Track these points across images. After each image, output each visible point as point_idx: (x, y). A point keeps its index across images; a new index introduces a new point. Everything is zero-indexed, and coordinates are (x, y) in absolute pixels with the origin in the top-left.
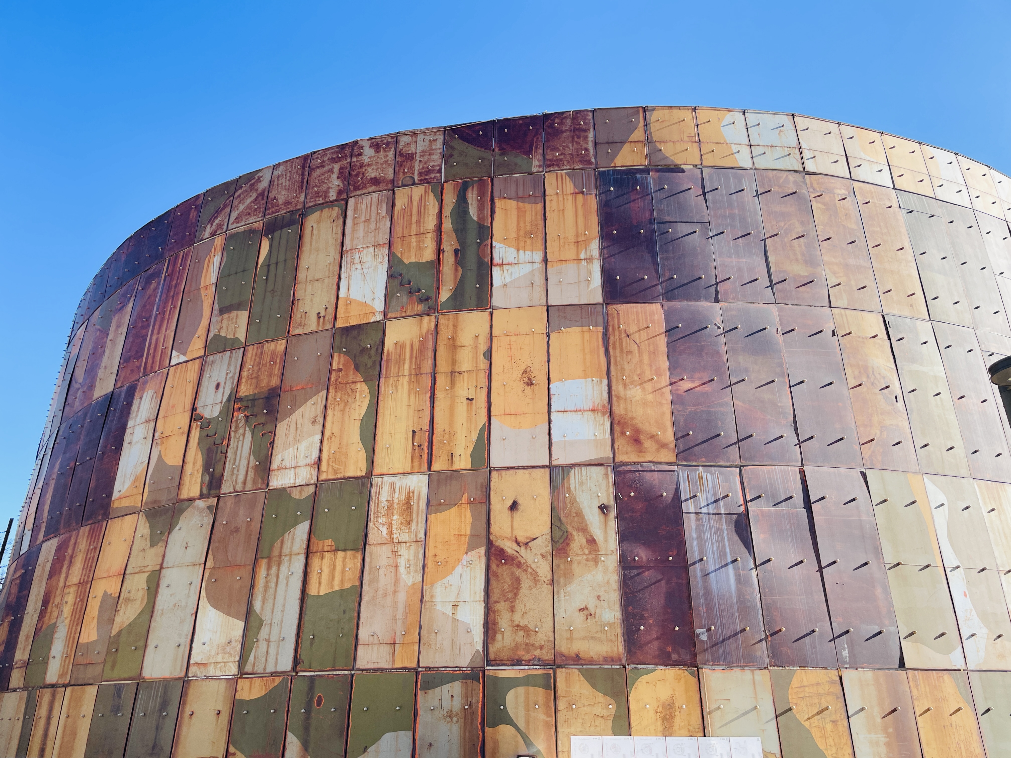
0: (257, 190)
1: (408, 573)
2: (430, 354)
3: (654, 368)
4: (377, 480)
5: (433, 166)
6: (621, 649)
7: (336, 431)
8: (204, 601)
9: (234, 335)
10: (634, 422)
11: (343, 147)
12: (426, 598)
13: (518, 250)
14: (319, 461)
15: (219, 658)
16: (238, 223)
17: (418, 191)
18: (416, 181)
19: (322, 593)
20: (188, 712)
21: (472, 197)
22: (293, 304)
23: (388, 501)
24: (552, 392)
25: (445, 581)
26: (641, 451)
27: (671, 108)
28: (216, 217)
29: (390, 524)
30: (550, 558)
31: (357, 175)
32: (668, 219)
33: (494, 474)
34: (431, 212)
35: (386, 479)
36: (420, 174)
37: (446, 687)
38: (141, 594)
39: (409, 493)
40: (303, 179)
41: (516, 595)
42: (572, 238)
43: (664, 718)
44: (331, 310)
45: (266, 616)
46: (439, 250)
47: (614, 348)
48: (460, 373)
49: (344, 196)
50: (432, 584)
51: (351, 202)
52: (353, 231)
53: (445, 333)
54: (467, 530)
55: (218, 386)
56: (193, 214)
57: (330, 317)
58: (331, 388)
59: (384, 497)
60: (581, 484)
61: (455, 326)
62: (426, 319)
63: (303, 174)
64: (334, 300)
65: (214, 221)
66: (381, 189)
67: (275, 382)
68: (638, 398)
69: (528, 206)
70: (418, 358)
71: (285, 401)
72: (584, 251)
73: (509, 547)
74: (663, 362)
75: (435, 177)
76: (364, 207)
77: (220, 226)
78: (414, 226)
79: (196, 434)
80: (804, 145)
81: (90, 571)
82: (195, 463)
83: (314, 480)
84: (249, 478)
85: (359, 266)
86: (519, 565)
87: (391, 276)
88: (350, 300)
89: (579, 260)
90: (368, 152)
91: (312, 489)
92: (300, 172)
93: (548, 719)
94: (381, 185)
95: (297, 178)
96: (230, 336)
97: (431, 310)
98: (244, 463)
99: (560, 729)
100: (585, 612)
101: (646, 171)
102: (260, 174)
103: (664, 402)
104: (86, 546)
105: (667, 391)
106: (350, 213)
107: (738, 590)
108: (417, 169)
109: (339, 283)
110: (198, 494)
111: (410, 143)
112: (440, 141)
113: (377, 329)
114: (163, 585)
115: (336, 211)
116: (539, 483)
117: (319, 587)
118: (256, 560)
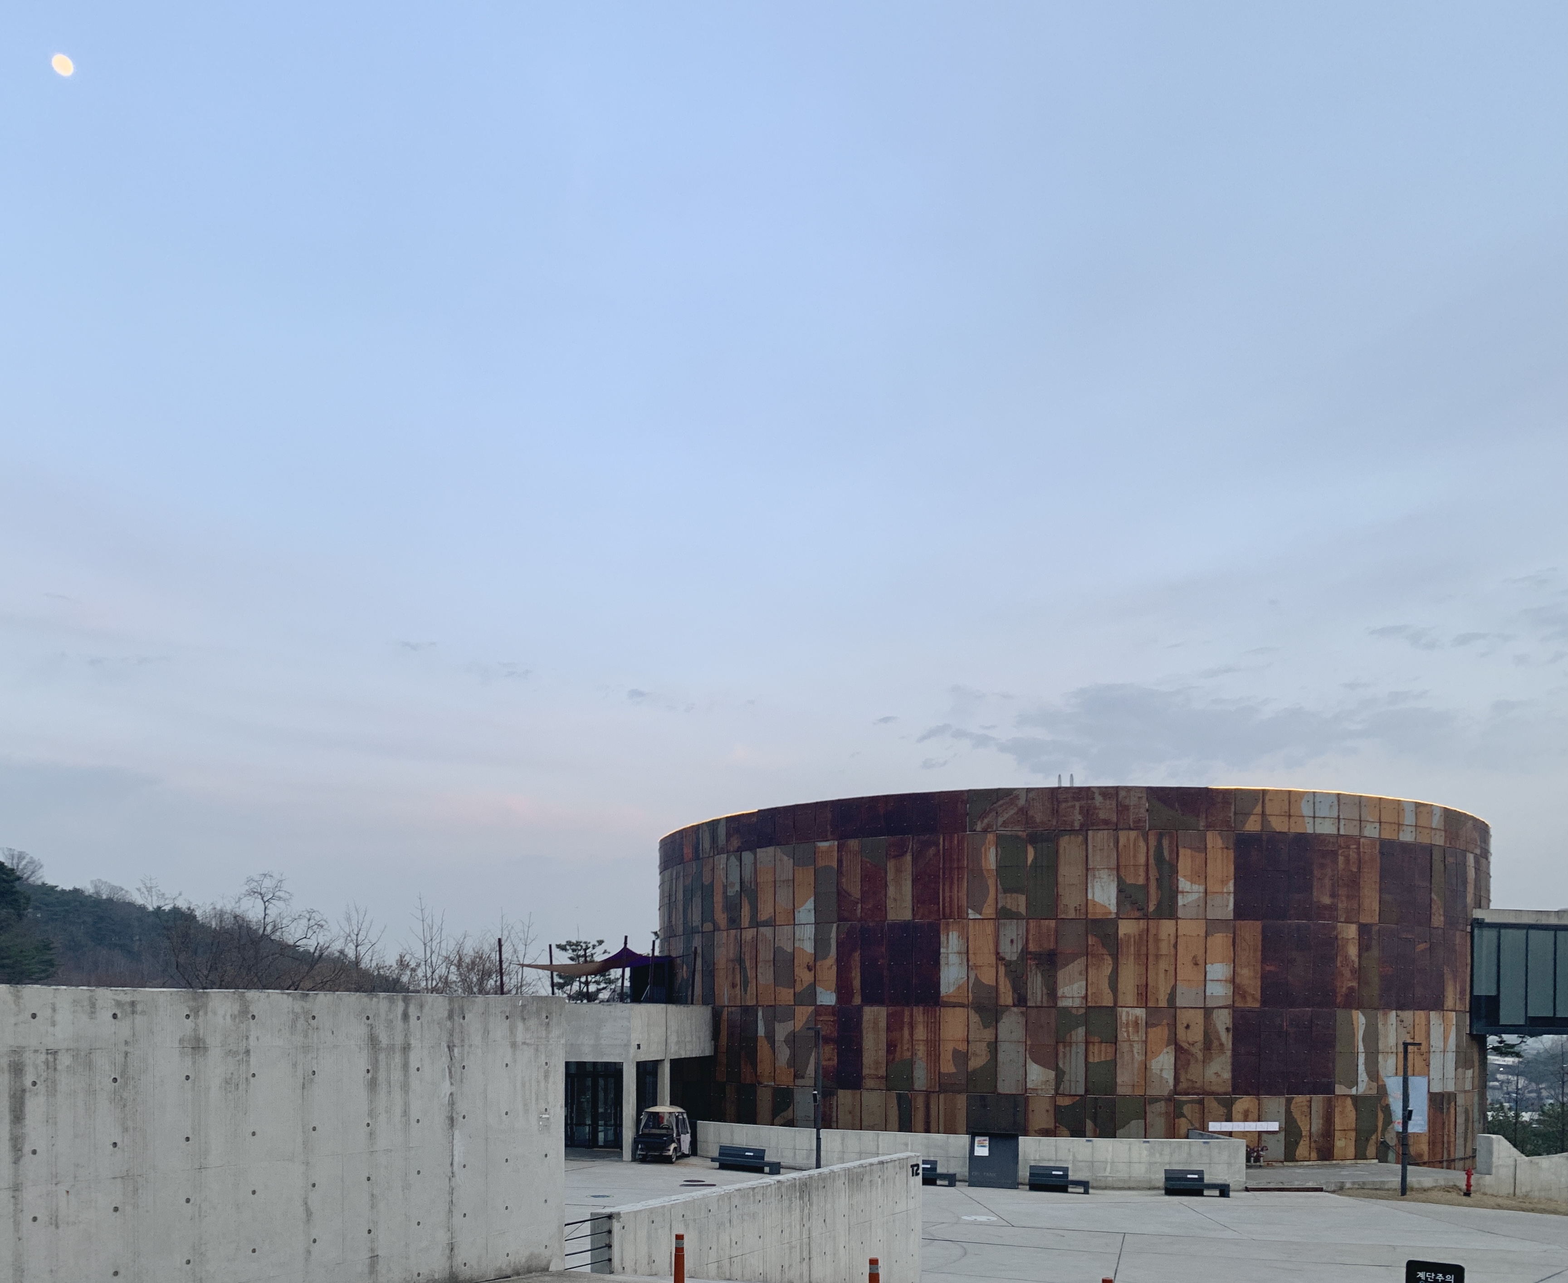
0: (1017, 804)
1: (1139, 1055)
2: (1144, 943)
3: (1254, 958)
4: (1119, 1009)
5: (1141, 818)
6: (1231, 1089)
7: (1094, 981)
8: (1029, 1060)
9: (1018, 910)
10: (1244, 988)
11: (1081, 789)
12: (1148, 1067)
13: (1191, 884)
14: (1086, 996)
15: (1043, 1088)
16: (1005, 827)
17: (1133, 834)
18: (1131, 827)
19: (1096, 1062)
20: (1030, 1110)
21: (1165, 843)
22: (1057, 898)
23: (1126, 1021)
24: (1207, 970)
25: (1156, 1060)
26: (1246, 1002)
28: (984, 817)
29: (1128, 1032)
30: (1203, 1051)
31: (1092, 815)
32: (1269, 868)
33: (1178, 1011)
34: (1142, 852)
35: (1124, 1009)
36: (1134, 822)
37: (1158, 1103)
38: (984, 1053)
39: (1137, 1017)
40: (1053, 808)
41: (1188, 1067)
42: (1220, 879)
43: (1245, 1116)
44: (1083, 907)
45: (1067, 1069)
46: (1147, 879)
47: (1238, 947)
48: (1161, 955)
49: (1085, 828)
50: (1150, 1061)
51: (1090, 833)
52: (1093, 855)
53: (1152, 931)
54: (1166, 1037)
55: (1012, 941)
56: (961, 807)
57: (1083, 911)
58: (1089, 955)
59: (1124, 1018)
60: (1218, 1017)
61: (1158, 928)
62: (1142, 922)
63: (1052, 804)
64: (1084, 900)
65: (983, 819)
66: (1109, 828)
67: (1052, 946)
68: (1247, 975)
69: (1197, 854)
70: (1138, 945)
71: (1060, 959)
72: (1226, 887)
73: (1185, 1045)
74: (1259, 956)
75: (1143, 826)
76: (1099, 840)
77: (989, 826)
78: (1131, 860)
79: (1002, 970)
80: (1341, 816)
81: (934, 1035)
82: (1005, 986)
83: (1084, 1005)
84: (1044, 999)
85: (1099, 881)
86: (1189, 1054)
87: (1119, 891)
88: (1094, 901)
89: (1223, 893)
90: (1098, 799)
91: (1084, 1010)
92: (1050, 801)
93: (1201, 1116)
94: (1109, 826)
95: (1049, 805)
96: (1014, 909)
97: (1144, 917)
98: (1039, 990)
99: (1205, 1120)
100: (1217, 1075)
101: (1260, 835)
102: (1016, 793)
103: (1258, 977)
104: (924, 1018)
105: (1260, 971)
106: (1090, 842)
108: (1131, 818)
109: (1087, 890)
110: (1011, 1004)
111: (1125, 797)
112: (1144, 799)
113: (1113, 923)
114: (1000, 1050)
115: (1081, 838)
116: (1199, 1016)
117: (1094, 1059)
118: (1057, 1043)
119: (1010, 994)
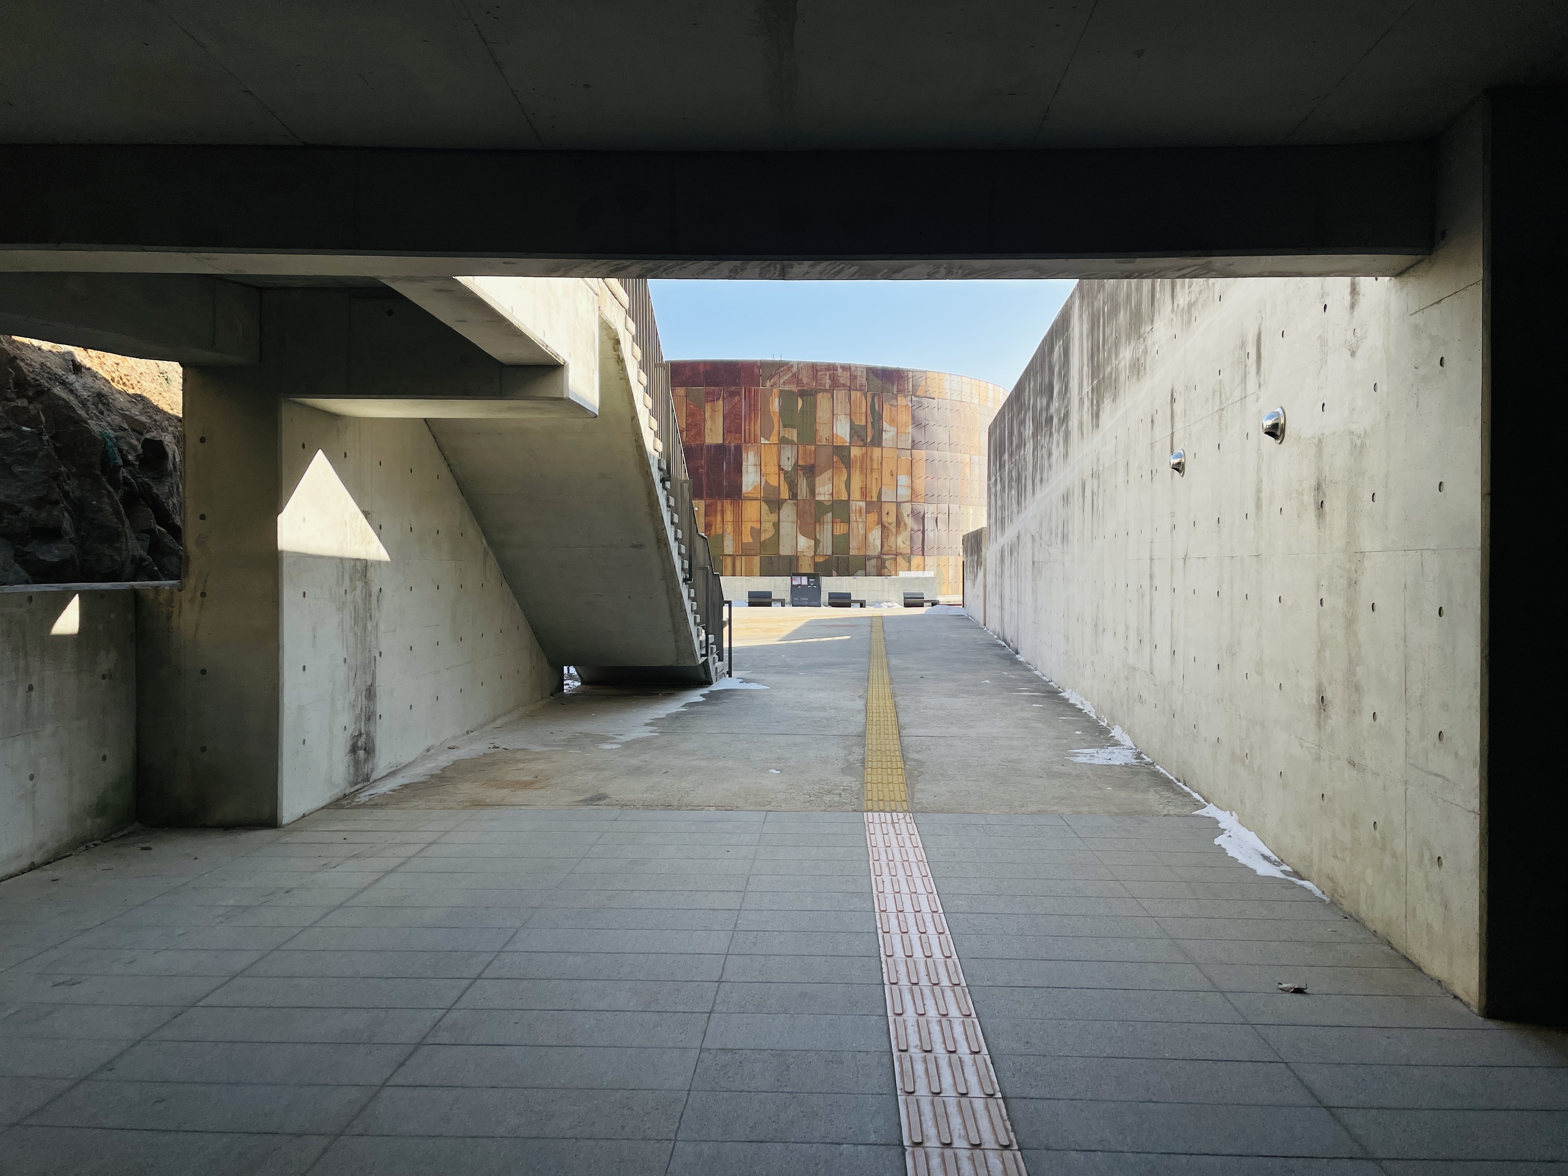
0: (792, 372)
1: (862, 530)
2: (864, 461)
3: (922, 473)
4: (851, 502)
5: (863, 385)
6: (910, 552)
7: (837, 483)
8: (799, 533)
9: (792, 438)
10: (917, 490)
11: (830, 365)
12: (866, 537)
13: (890, 426)
14: (832, 493)
15: (807, 551)
16: (784, 385)
17: (859, 394)
18: (858, 390)
19: (837, 534)
20: (799, 564)
21: (876, 400)
22: (815, 432)
24: (898, 479)
25: (871, 533)
26: (918, 499)
27: (932, 372)
28: (772, 378)
29: (855, 516)
30: (896, 528)
31: (836, 381)
32: (929, 418)
33: (883, 503)
34: (863, 404)
35: (854, 502)
36: (859, 387)
37: (872, 560)
38: (771, 529)
39: (860, 507)
40: (813, 375)
41: (888, 538)
42: (904, 423)
43: (917, 567)
44: (831, 438)
45: (821, 539)
46: (867, 421)
47: (914, 466)
48: (874, 469)
49: (832, 389)
50: (867, 534)
51: (835, 392)
52: (837, 405)
53: (869, 454)
54: (876, 519)
55: (788, 458)
56: (755, 371)
57: (831, 440)
58: (834, 468)
59: (854, 508)
60: (904, 507)
61: (872, 452)
62: (863, 448)
63: (813, 372)
64: (831, 434)
65: (769, 380)
67: (813, 462)
68: (918, 483)
69: (893, 407)
70: (861, 462)
71: (817, 470)
73: (886, 525)
74: (924, 471)
75: (864, 389)
76: (840, 396)
77: (774, 384)
78: (858, 409)
79: (782, 476)
81: (738, 517)
82: (784, 486)
83: (831, 499)
84: (807, 495)
85: (840, 422)
86: (889, 530)
87: (851, 429)
88: (837, 435)
89: (905, 433)
90: (840, 370)
91: (831, 502)
92: (812, 370)
93: (895, 567)
94: (845, 388)
95: (811, 373)
96: (790, 438)
97: (865, 445)
98: (805, 489)
99: (897, 570)
102: (790, 364)
104: (731, 507)
105: (924, 480)
106: (835, 397)
107: (934, 538)
108: (858, 384)
109: (832, 427)
110: (788, 498)
111: (854, 371)
112: (865, 373)
113: (849, 448)
114: (781, 527)
115: (829, 394)
116: (894, 506)
117: (837, 532)
118: (816, 523)
119: (787, 491)
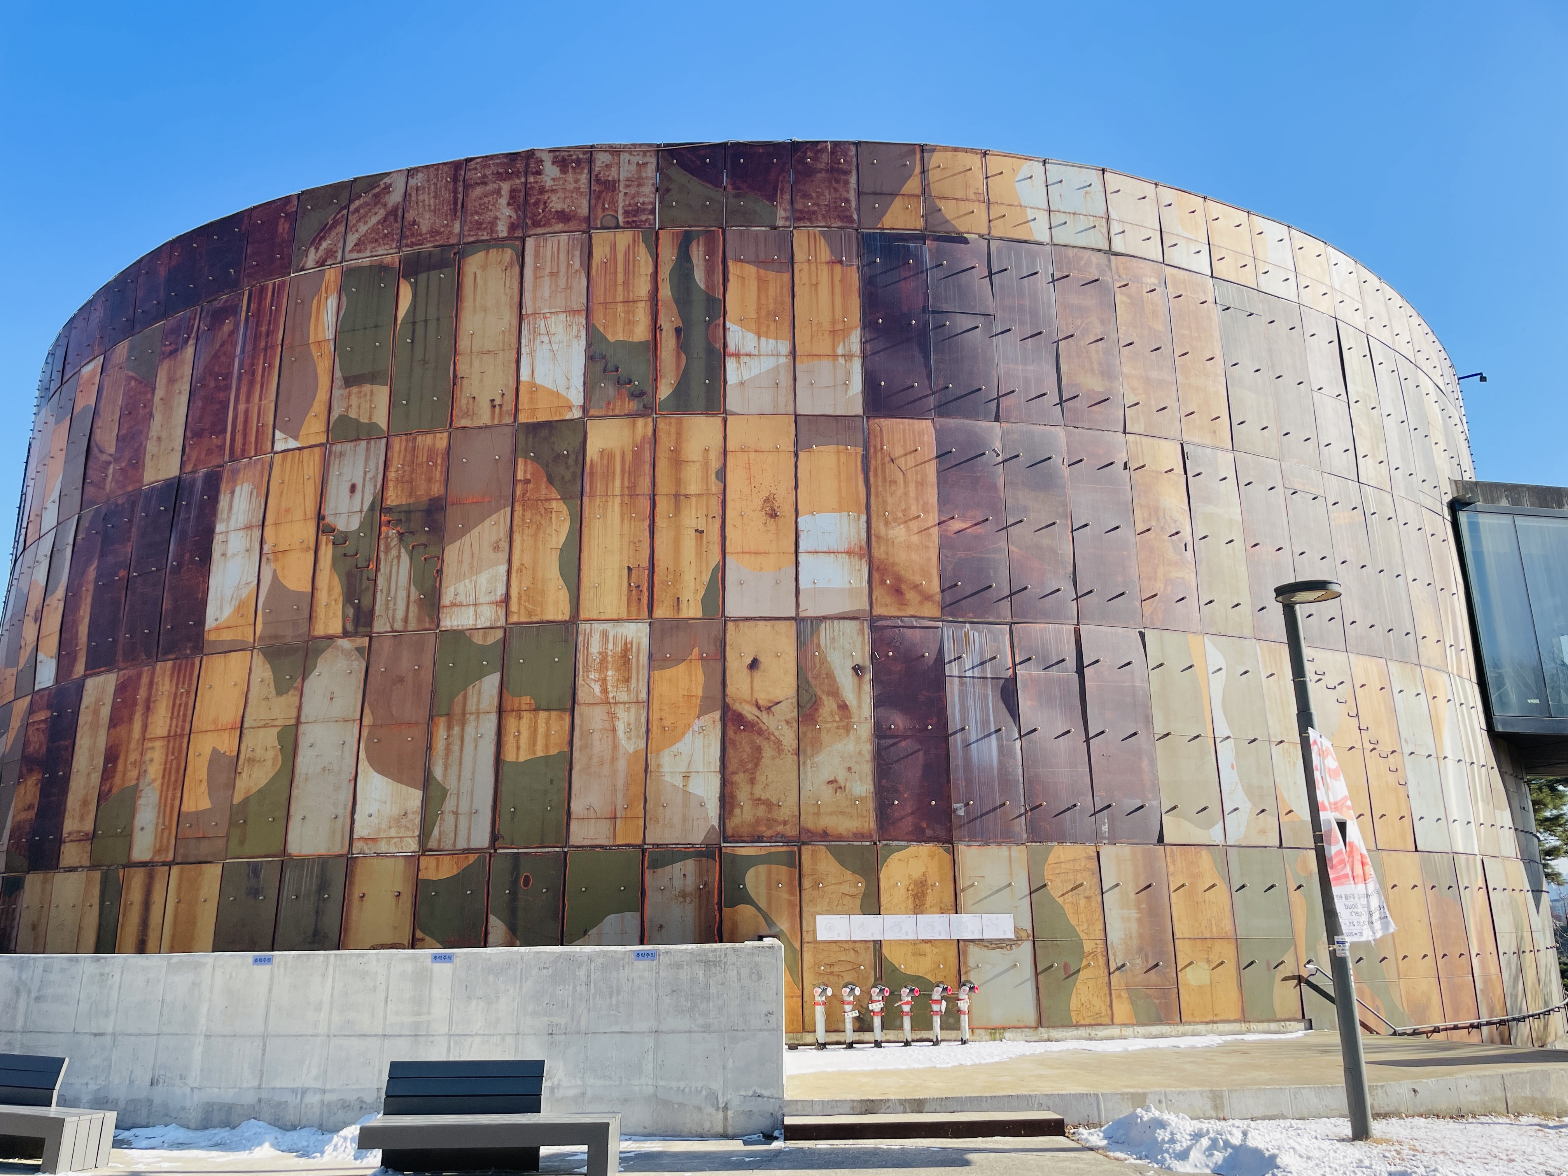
0: (385, 205)
1: (629, 738)
2: (647, 468)
3: (921, 502)
4: (583, 627)
5: (643, 204)
6: (873, 825)
7: (527, 561)
8: (364, 765)
9: (370, 418)
10: (896, 568)
11: (513, 157)
12: (652, 767)
13: (759, 337)
14: (507, 598)
15: (393, 832)
16: (359, 251)
17: (624, 238)
18: (621, 224)
19: (521, 759)
20: (357, 893)
21: (697, 254)
22: (454, 384)
23: (600, 653)
24: (800, 528)
25: (674, 748)
26: (902, 603)
27: (956, 149)
28: (323, 238)
29: (604, 681)
30: (795, 724)
31: (536, 204)
32: (945, 307)
33: (730, 626)
34: (643, 271)
35: (596, 625)
36: (626, 213)
37: (677, 866)
38: (271, 754)
39: (626, 644)
40: (456, 199)
41: (756, 765)
42: (827, 325)
43: (915, 896)
44: (510, 397)
45: (451, 784)
46: (655, 328)
47: (876, 476)
48: (687, 496)
49: (519, 233)
50: (658, 751)
51: (530, 243)
52: (535, 287)
53: (666, 442)
54: (698, 691)
55: (353, 488)
56: (283, 227)
57: (509, 406)
58: (517, 504)
59: (595, 648)
60: (833, 640)
61: (679, 434)
62: (640, 422)
63: (455, 192)
64: (513, 384)
65: (320, 243)
66: (572, 229)
67: (437, 490)
68: (902, 539)
69: (771, 275)
70: (632, 473)
71: (453, 517)
72: (841, 344)
73: (748, 712)
74: (933, 497)
75: (646, 220)
76: (549, 253)
77: (330, 253)
78: (620, 289)
79: (327, 553)
80: (1113, 215)
81: (184, 721)
82: (330, 590)
83: (501, 622)
84: (411, 615)
85: (546, 339)
86: (760, 732)
87: (591, 358)
88: (535, 385)
89: (835, 356)
90: (551, 171)
91: (500, 634)
92: (451, 187)
93: (793, 898)
94: (571, 224)
95: (447, 195)
96: (364, 420)
97: (647, 411)
98: (402, 595)
99: (805, 909)
100: (834, 785)
101: (922, 238)
102: (387, 180)
103: (931, 545)
104: (171, 687)
105: (935, 531)
106: (529, 259)
107: (1000, 762)
108: (621, 205)
109: (518, 362)
110: (339, 631)
112: (652, 167)
113: (576, 428)
114: (303, 744)
115: (508, 254)
116: (784, 638)
117: (518, 753)
118: (431, 717)
119: (338, 608)
